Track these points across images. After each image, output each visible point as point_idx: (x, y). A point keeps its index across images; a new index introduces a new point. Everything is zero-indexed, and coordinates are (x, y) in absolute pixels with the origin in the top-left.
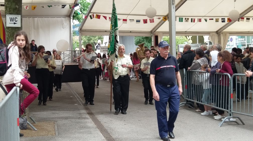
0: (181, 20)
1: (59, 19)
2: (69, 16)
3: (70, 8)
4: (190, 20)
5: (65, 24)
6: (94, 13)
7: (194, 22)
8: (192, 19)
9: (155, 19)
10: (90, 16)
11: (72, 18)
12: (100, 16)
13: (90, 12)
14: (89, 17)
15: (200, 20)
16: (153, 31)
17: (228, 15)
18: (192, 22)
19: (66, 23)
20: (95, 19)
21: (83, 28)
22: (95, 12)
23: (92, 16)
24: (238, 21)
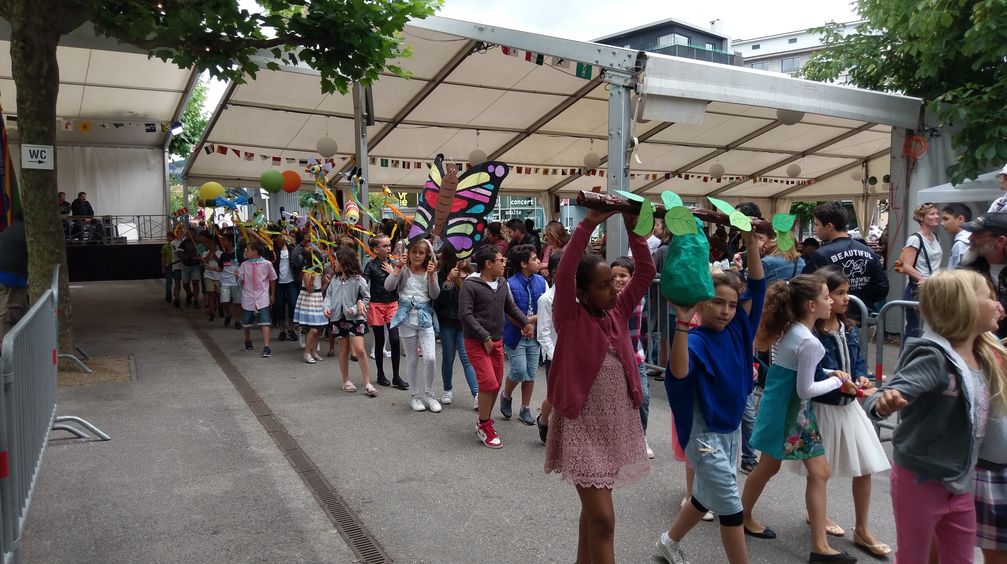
0: (384, 163)
1: (141, 151)
2: (160, 146)
3: (163, 131)
4: (401, 164)
5: (152, 161)
6: (214, 143)
7: (409, 167)
8: (404, 163)
9: (336, 158)
10: (206, 148)
11: (167, 150)
12: (226, 149)
13: (205, 140)
14: (203, 150)
15: (419, 165)
16: (334, 181)
17: (467, 158)
18: (404, 167)
19: (154, 161)
20: (216, 155)
21: (192, 171)
22: (215, 140)
23: (210, 150)
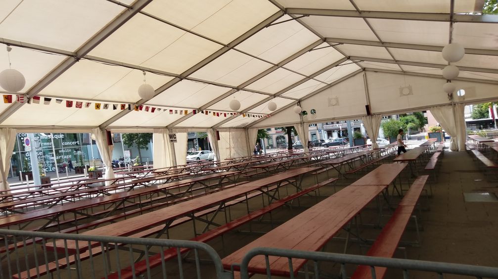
24: (28, 102)
